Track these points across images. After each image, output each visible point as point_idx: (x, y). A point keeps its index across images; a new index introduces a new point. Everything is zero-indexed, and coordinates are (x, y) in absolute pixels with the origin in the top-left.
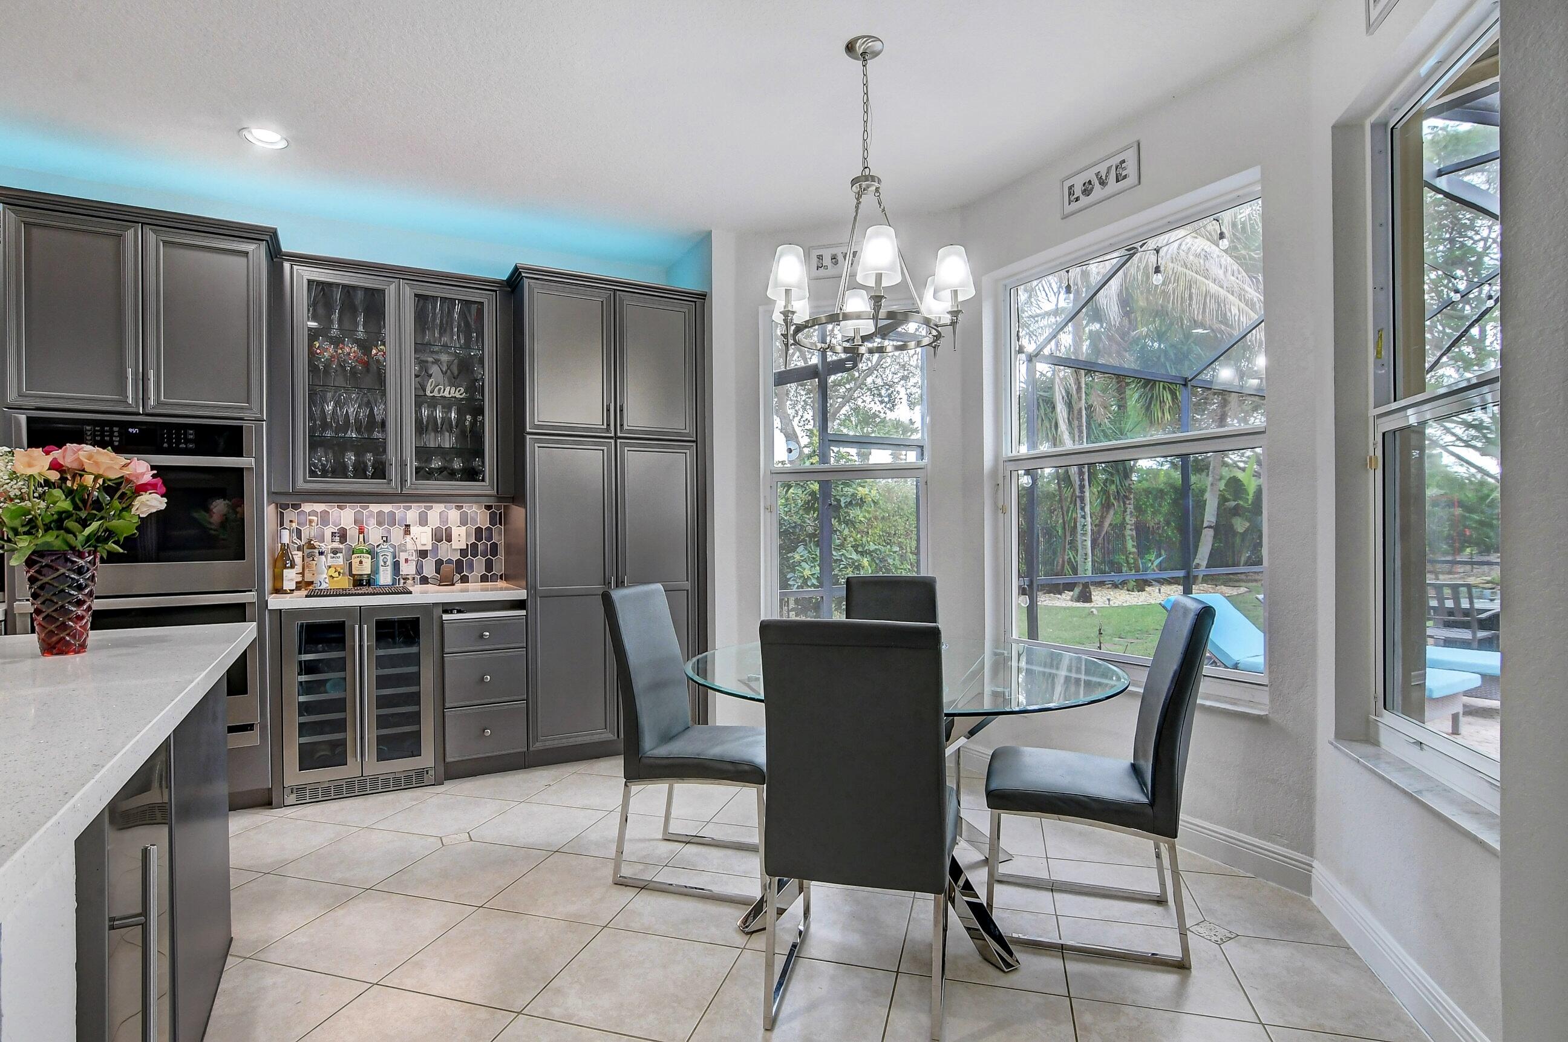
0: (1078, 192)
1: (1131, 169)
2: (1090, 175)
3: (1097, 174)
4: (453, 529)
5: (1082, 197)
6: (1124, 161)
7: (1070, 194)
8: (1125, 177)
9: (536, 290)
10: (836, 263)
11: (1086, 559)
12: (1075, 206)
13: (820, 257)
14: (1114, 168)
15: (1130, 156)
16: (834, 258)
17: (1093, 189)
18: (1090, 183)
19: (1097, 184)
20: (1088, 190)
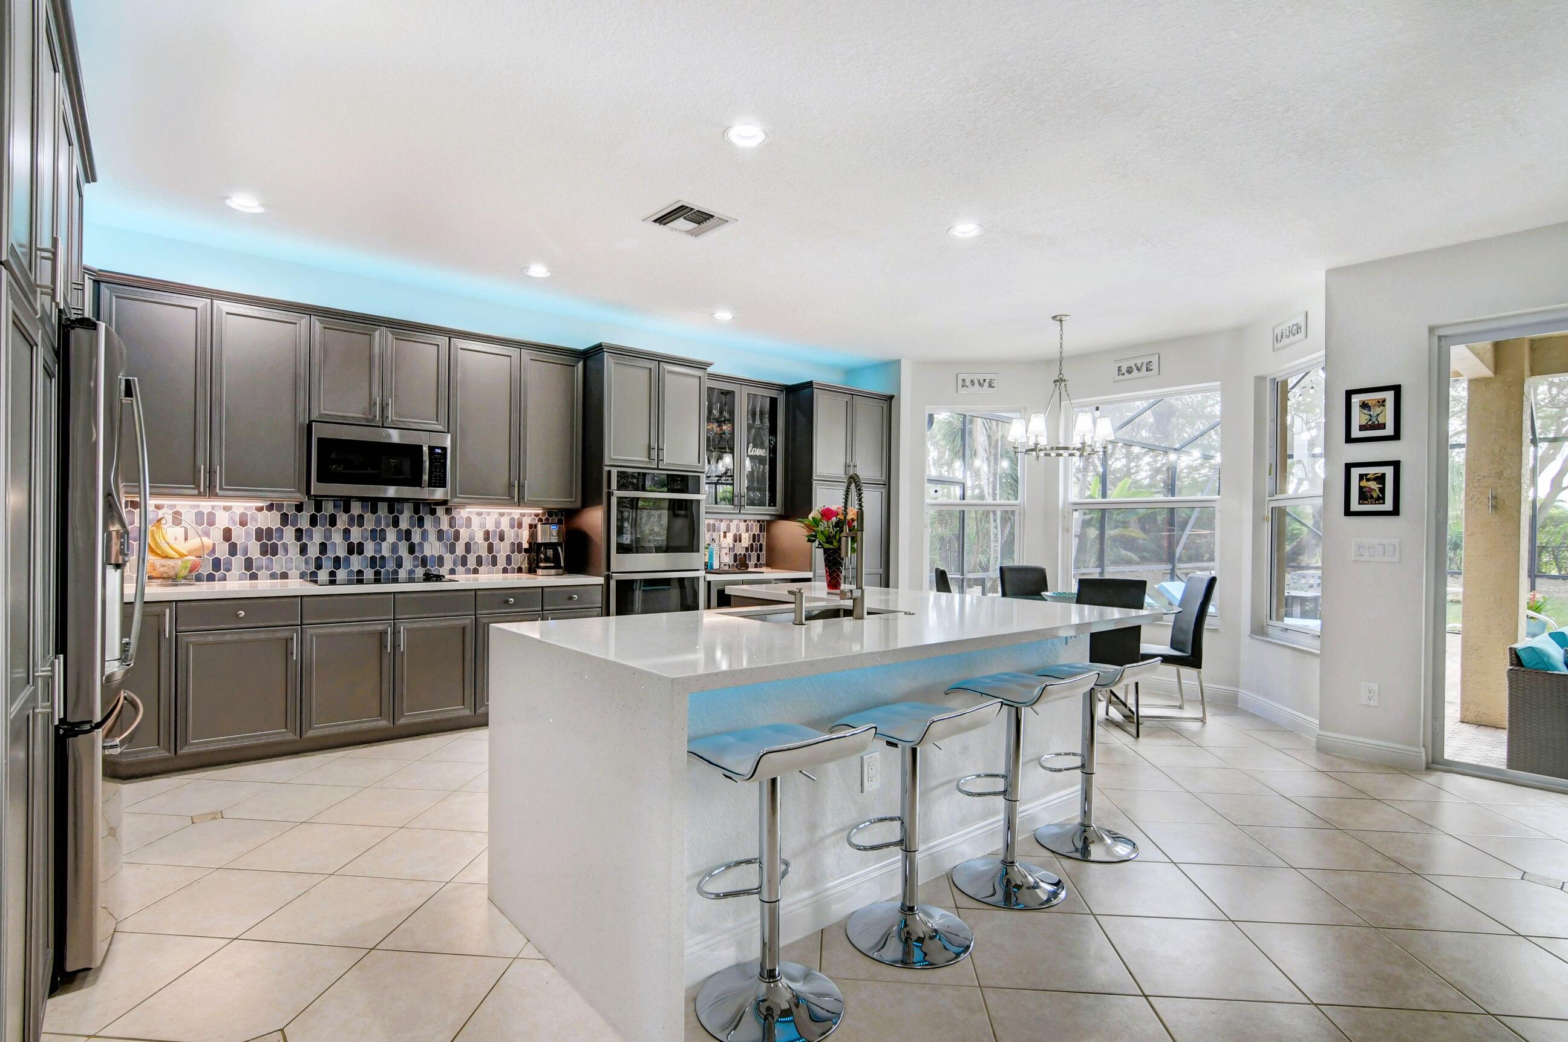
0: (1124, 370)
1: (1155, 366)
2: (1131, 363)
3: (1136, 365)
4: (743, 534)
5: (1126, 374)
6: (1151, 362)
7: (1119, 370)
8: (1151, 370)
9: (819, 395)
10: (973, 385)
11: (996, 561)
12: (1121, 377)
13: (964, 380)
14: (1145, 364)
15: (1155, 360)
16: (972, 381)
17: (1132, 371)
18: (1131, 367)
19: (1135, 369)
20: (1129, 371)
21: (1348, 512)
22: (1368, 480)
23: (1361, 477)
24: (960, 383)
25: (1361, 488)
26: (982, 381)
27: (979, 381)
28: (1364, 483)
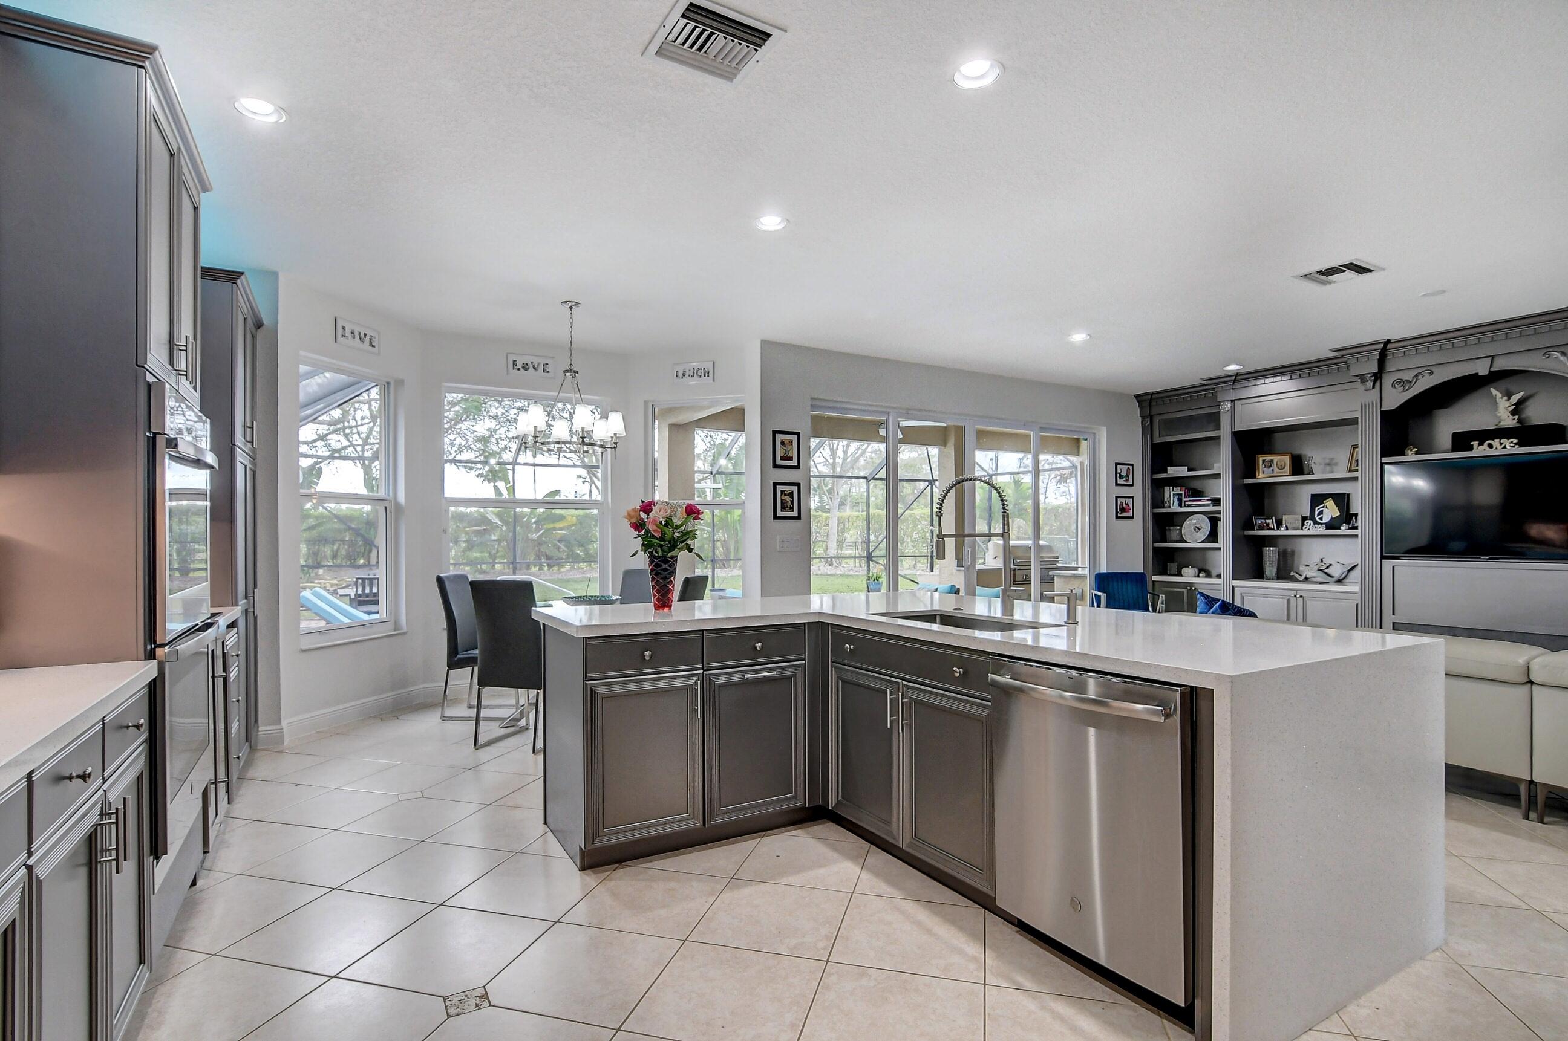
0: (519, 365)
1: (551, 369)
2: (528, 360)
3: (532, 362)
5: (521, 369)
6: (547, 364)
7: (514, 364)
8: (548, 373)
12: (516, 372)
14: (542, 365)
15: (552, 363)
16: (352, 333)
17: (528, 369)
18: (527, 364)
19: (531, 367)
20: (525, 367)
21: (776, 517)
22: (785, 495)
23: (782, 492)
24: (340, 331)
25: (782, 500)
26: (362, 336)
27: (360, 334)
28: (784, 497)
